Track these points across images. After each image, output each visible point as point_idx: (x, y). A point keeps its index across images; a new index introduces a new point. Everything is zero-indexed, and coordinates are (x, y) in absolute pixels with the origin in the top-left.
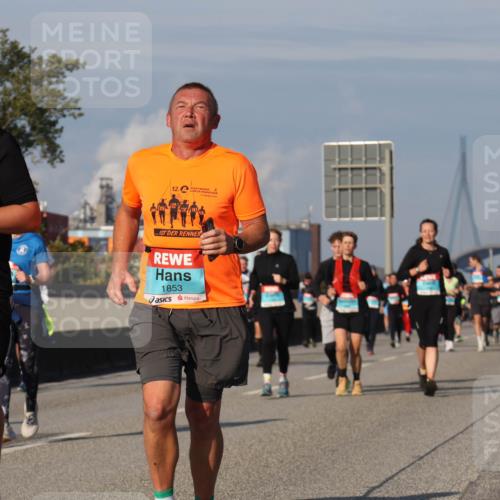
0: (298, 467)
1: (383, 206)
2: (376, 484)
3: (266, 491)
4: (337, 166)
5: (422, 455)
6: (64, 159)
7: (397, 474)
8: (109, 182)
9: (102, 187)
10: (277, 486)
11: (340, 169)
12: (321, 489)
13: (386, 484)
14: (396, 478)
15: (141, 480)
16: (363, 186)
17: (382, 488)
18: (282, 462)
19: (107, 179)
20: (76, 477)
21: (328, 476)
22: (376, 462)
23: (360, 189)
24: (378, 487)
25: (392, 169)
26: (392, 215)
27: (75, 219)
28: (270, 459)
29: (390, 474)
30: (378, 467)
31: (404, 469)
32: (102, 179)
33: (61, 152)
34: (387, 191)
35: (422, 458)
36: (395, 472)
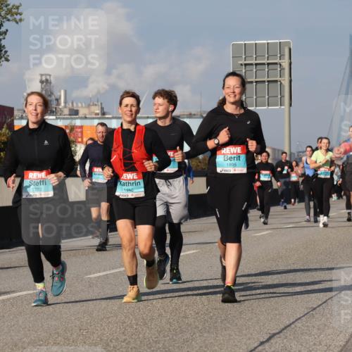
0: (211, 318)
1: (282, 96)
2: (277, 331)
3: (185, 337)
4: (243, 62)
5: (315, 307)
6: (9, 58)
7: (293, 323)
8: (48, 77)
9: (42, 82)
10: (194, 333)
11: (246, 65)
12: (230, 335)
13: (285, 331)
14: (293, 326)
15: (80, 330)
16: (266, 79)
17: (281, 334)
18: (198, 313)
19: (46, 75)
20: (26, 328)
21: (237, 325)
22: (277, 312)
23: (264, 82)
24: (278, 333)
25: (290, 64)
26: (291, 105)
27: (19, 110)
28: (187, 311)
29: (288, 323)
30: (278, 317)
31: (300, 318)
32: (42, 75)
33: (6, 52)
34: (286, 83)
35: (315, 309)
36: (292, 321)
